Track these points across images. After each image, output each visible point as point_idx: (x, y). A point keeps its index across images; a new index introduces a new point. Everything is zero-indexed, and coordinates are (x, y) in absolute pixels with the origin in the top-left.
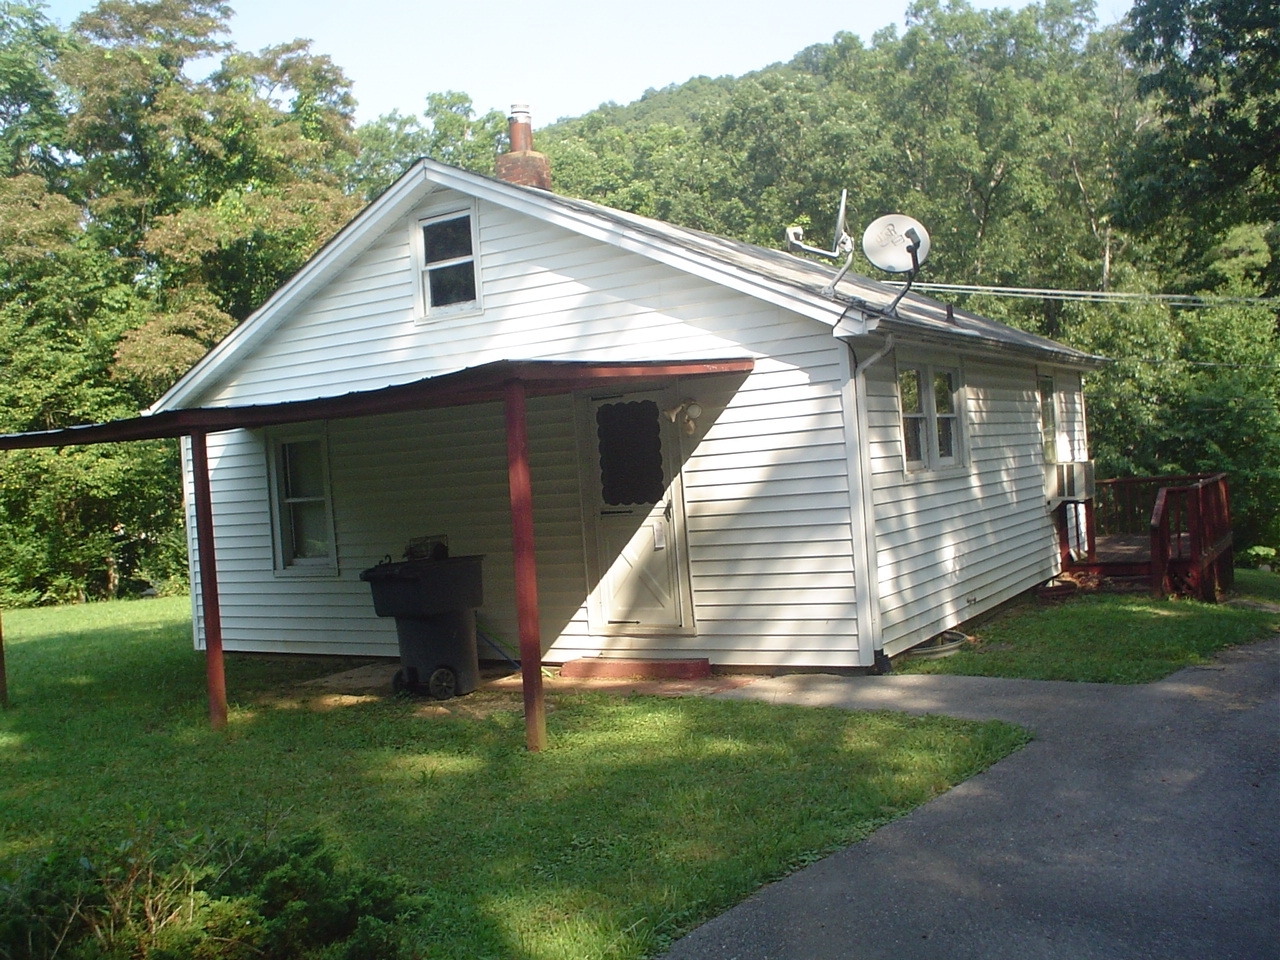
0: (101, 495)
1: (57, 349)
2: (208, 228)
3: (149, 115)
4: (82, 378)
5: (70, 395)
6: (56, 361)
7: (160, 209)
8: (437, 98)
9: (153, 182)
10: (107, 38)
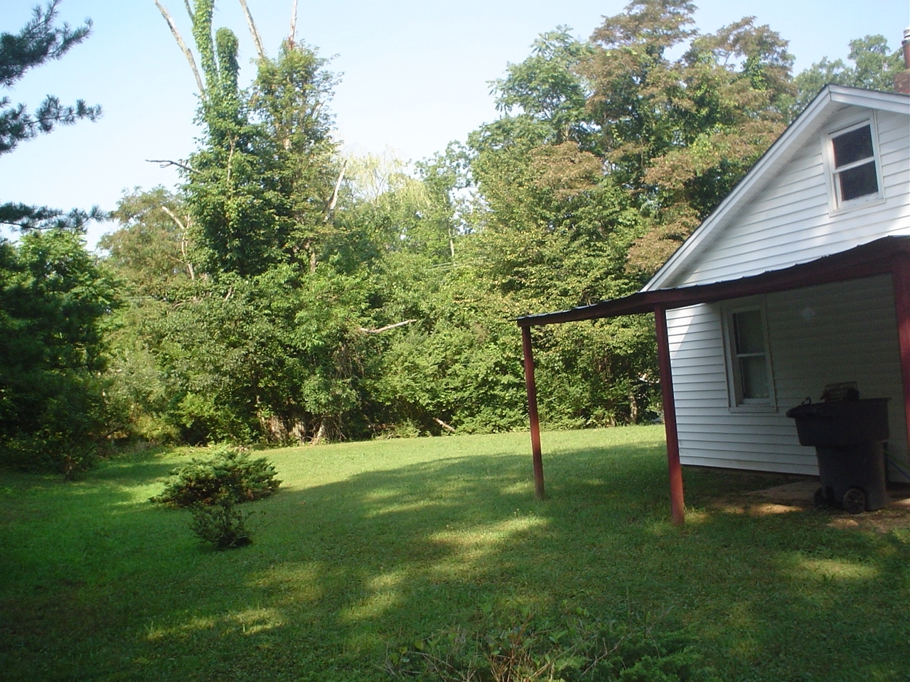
0: (622, 353)
1: (591, 255)
2: (687, 163)
3: (642, 89)
4: (607, 274)
5: (600, 286)
6: (590, 264)
7: (654, 153)
8: (858, 43)
9: (647, 135)
10: (612, 42)
